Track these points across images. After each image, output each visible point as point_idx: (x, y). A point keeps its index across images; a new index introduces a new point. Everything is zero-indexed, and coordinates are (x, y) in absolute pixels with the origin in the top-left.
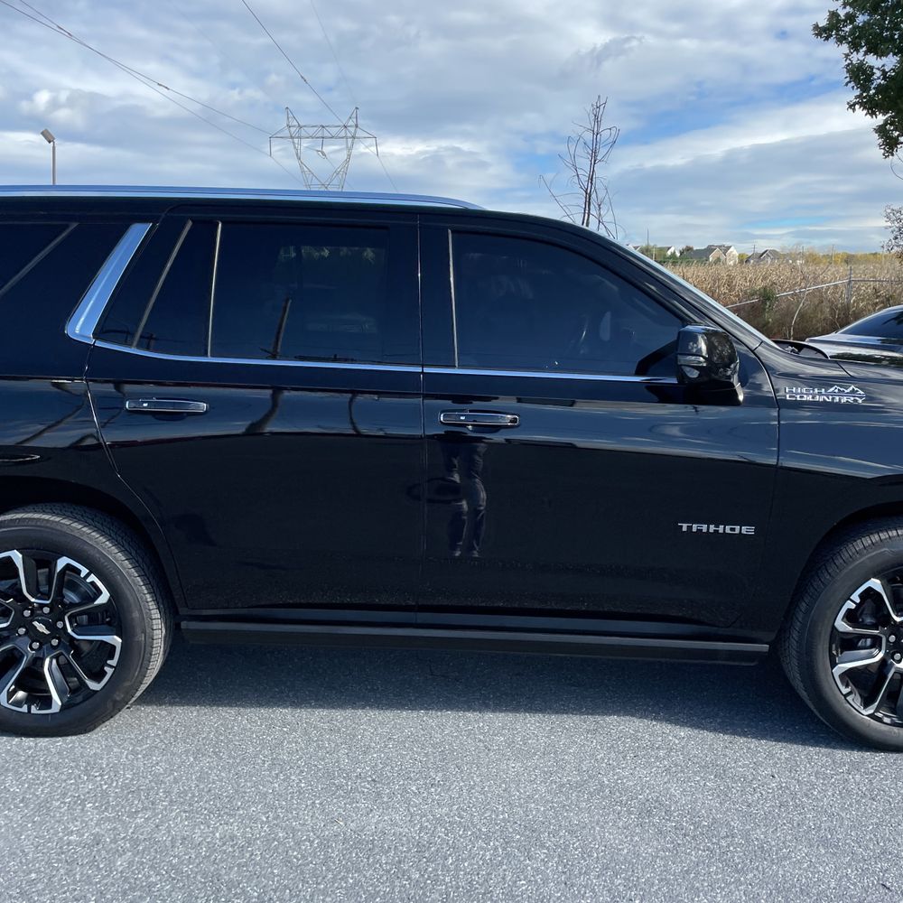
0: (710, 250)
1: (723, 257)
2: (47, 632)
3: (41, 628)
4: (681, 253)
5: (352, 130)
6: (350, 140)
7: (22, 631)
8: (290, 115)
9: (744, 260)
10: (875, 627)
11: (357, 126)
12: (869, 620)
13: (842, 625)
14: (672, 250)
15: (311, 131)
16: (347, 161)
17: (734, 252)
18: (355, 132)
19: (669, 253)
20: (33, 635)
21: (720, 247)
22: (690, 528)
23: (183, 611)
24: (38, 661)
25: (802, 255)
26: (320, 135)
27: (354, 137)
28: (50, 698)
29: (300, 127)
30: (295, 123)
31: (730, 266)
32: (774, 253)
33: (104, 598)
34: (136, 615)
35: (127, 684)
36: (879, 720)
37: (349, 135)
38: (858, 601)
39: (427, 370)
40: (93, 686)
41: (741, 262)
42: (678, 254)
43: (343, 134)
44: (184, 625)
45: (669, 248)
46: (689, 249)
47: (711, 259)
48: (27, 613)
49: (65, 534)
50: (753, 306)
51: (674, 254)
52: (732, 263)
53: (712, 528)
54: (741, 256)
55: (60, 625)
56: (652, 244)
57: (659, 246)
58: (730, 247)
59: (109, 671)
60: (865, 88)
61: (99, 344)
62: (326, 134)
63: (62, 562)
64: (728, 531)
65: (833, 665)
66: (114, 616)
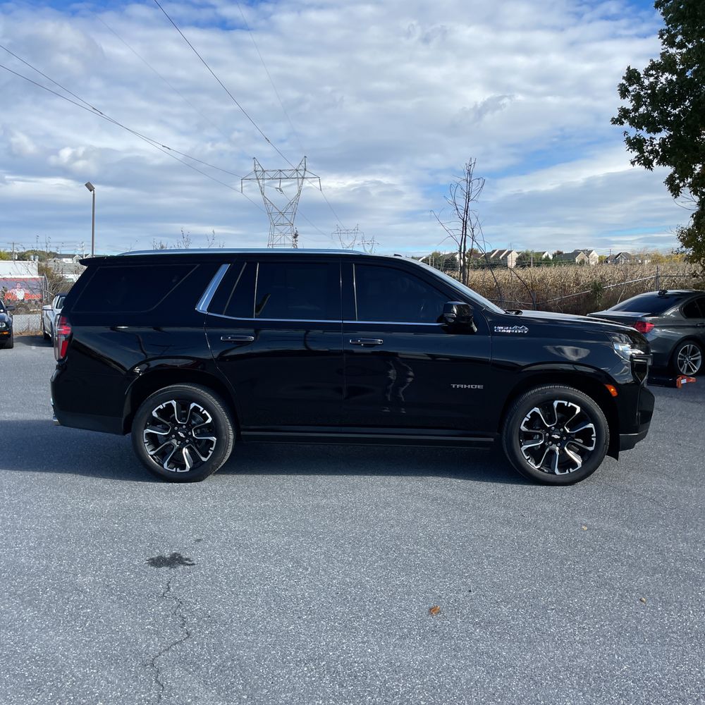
0: (576, 253)
1: (586, 259)
2: (184, 437)
3: (182, 435)
4: (554, 256)
5: (302, 173)
6: (300, 180)
7: (173, 436)
8: (257, 163)
9: (603, 261)
10: (539, 430)
11: (305, 170)
12: (537, 428)
13: (523, 428)
14: (546, 254)
15: (272, 174)
16: (298, 195)
17: (595, 255)
18: (304, 173)
19: (544, 256)
20: (178, 438)
21: (583, 251)
22: (456, 386)
23: (242, 427)
24: (180, 450)
25: (648, 256)
26: (278, 177)
27: (303, 178)
28: (185, 465)
29: (264, 171)
30: (260, 169)
31: (593, 266)
32: (626, 254)
33: (209, 420)
34: (223, 427)
35: (218, 458)
36: (543, 471)
37: (299, 176)
38: (530, 417)
39: (344, 322)
40: (204, 459)
41: (601, 262)
42: (551, 257)
43: (295, 176)
44: (242, 433)
45: (544, 253)
46: (560, 253)
47: (577, 261)
48: (176, 428)
49: (194, 393)
50: (587, 295)
51: (547, 257)
52: (593, 263)
53: (465, 386)
54: (600, 258)
55: (190, 433)
56: (530, 250)
57: (535, 251)
58: (591, 252)
59: (211, 452)
60: (641, 151)
61: (210, 314)
62: (283, 176)
63: (193, 405)
64: (472, 387)
65: (521, 446)
66: (214, 429)
